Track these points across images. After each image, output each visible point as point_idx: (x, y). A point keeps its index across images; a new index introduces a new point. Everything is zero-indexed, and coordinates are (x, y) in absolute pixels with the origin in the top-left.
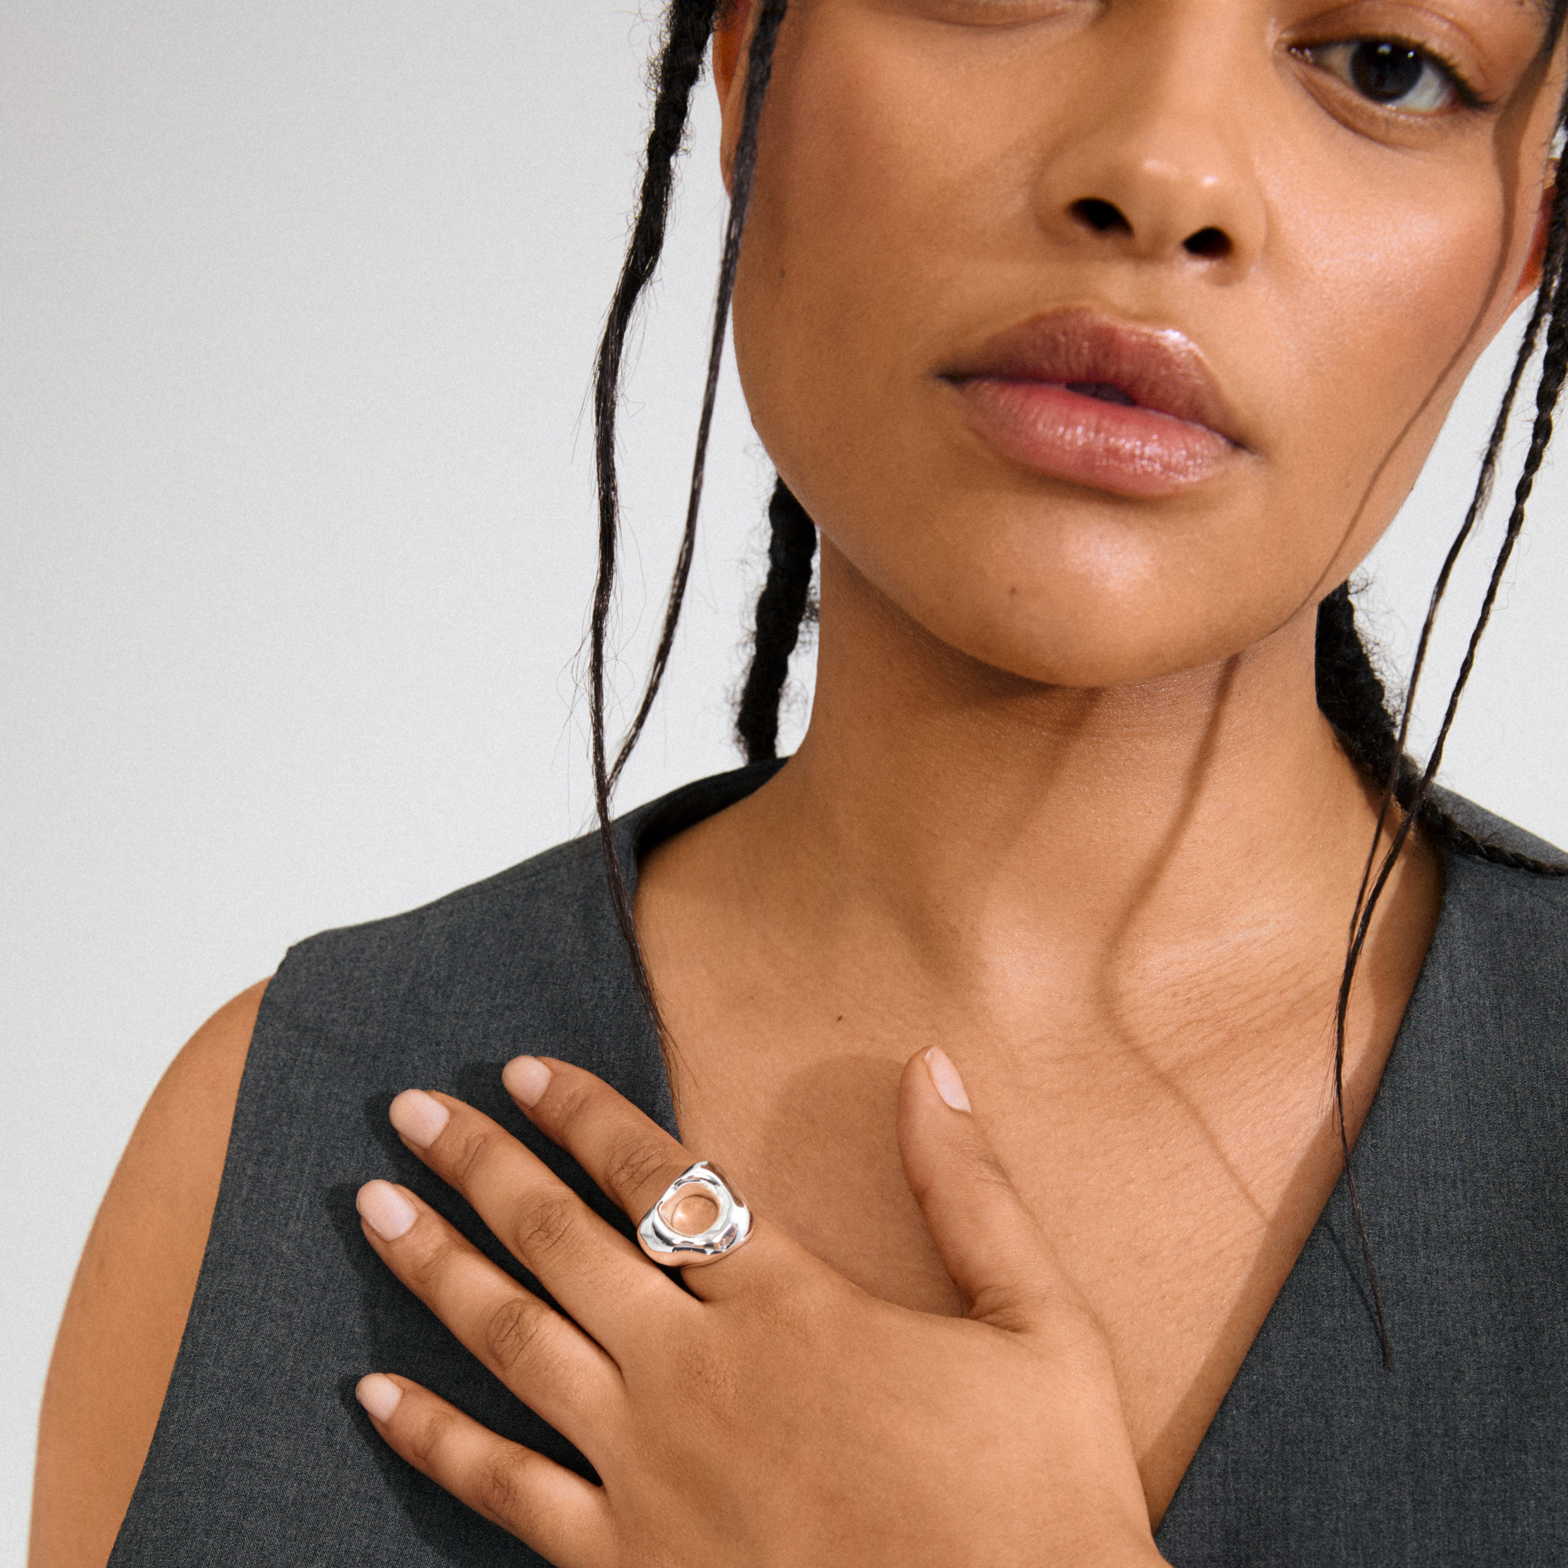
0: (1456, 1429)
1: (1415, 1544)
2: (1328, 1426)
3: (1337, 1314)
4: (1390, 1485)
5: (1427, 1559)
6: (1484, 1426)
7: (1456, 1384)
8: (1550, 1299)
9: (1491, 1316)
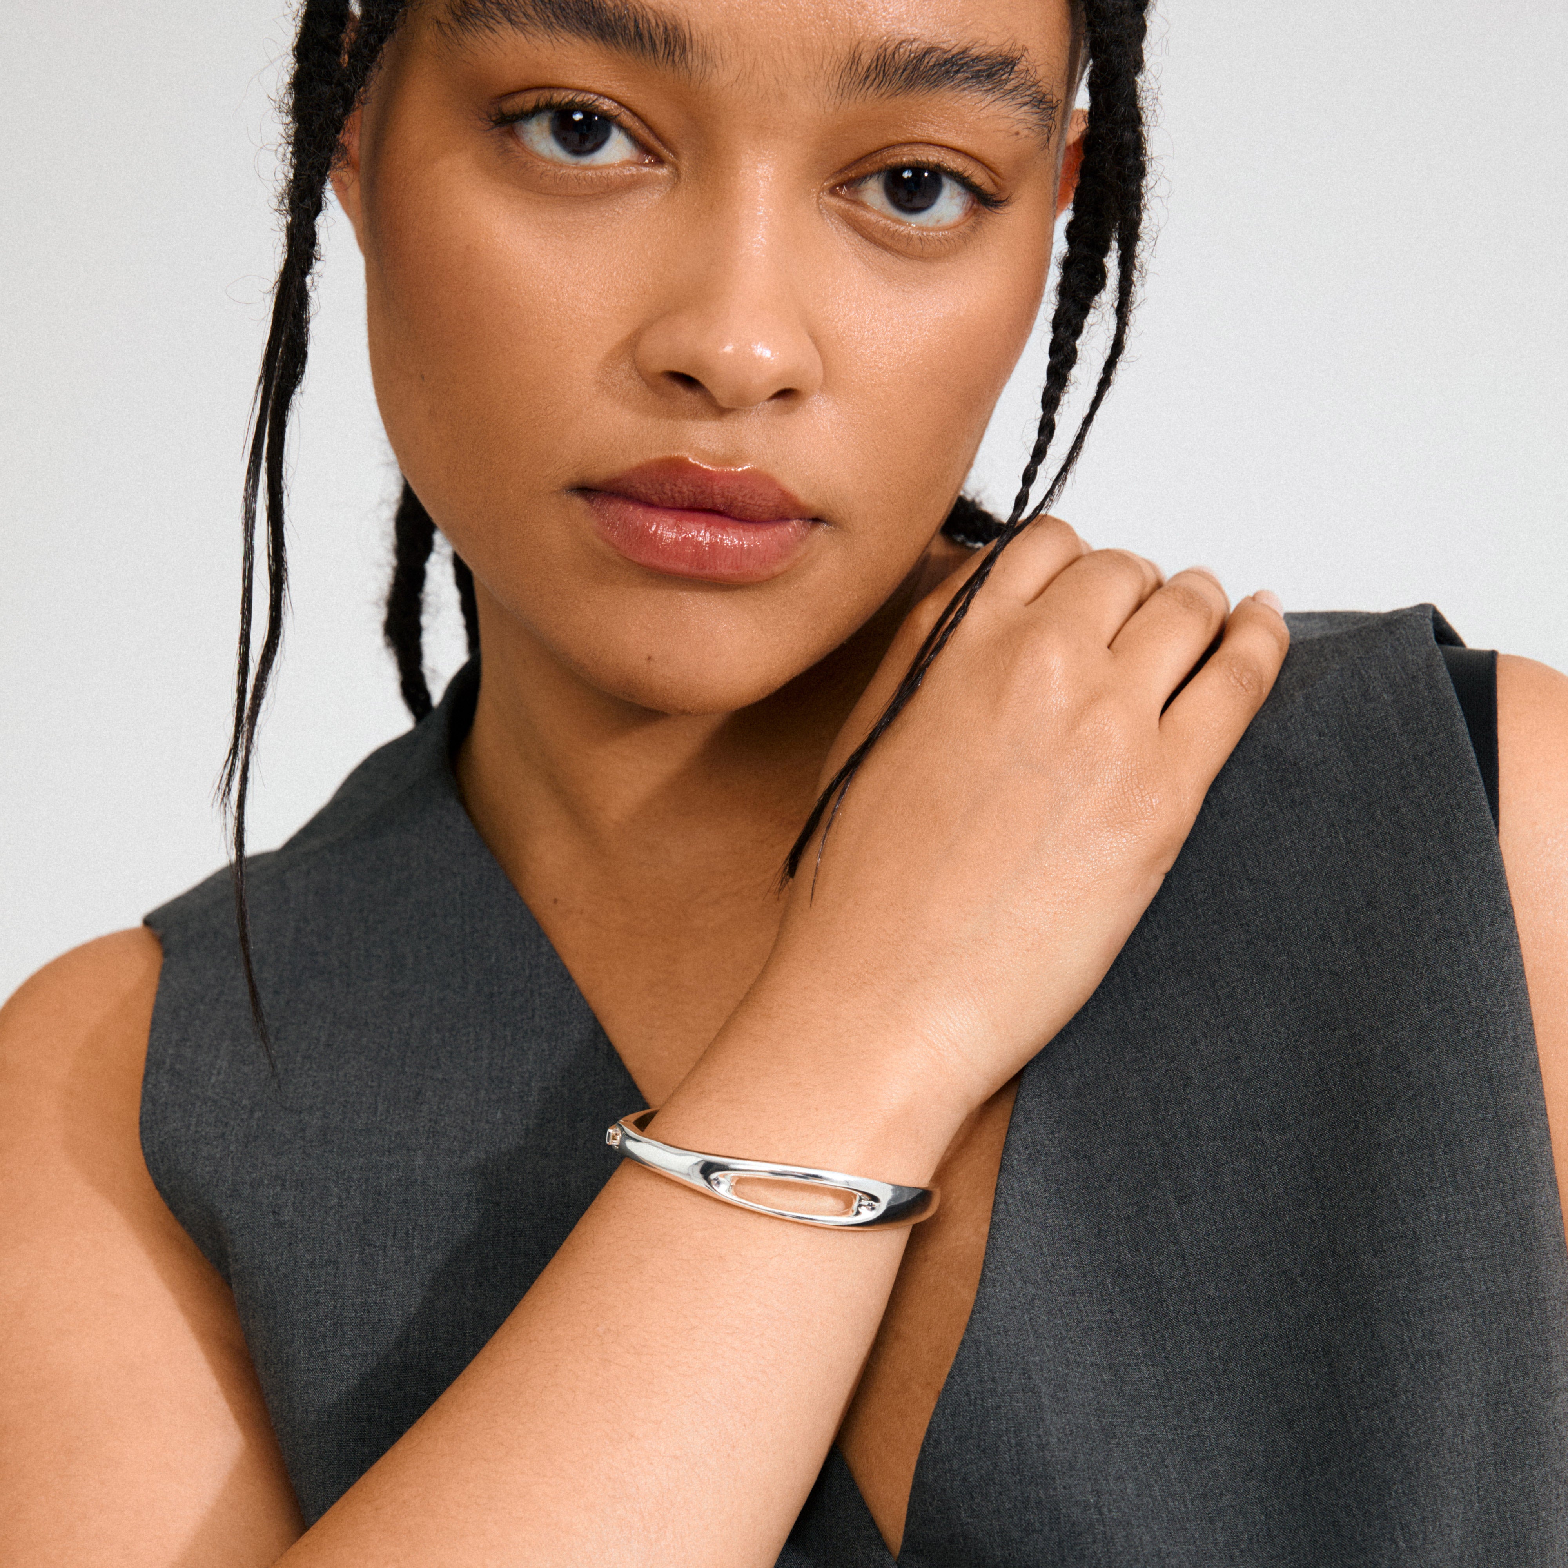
0: (1197, 1128)
1: (1186, 1231)
2: (1092, 1164)
3: (1077, 1074)
4: (1154, 1192)
5: (1200, 1241)
6: (1220, 1117)
7: (1188, 1090)
8: (1250, 992)
9: (1206, 1023)
